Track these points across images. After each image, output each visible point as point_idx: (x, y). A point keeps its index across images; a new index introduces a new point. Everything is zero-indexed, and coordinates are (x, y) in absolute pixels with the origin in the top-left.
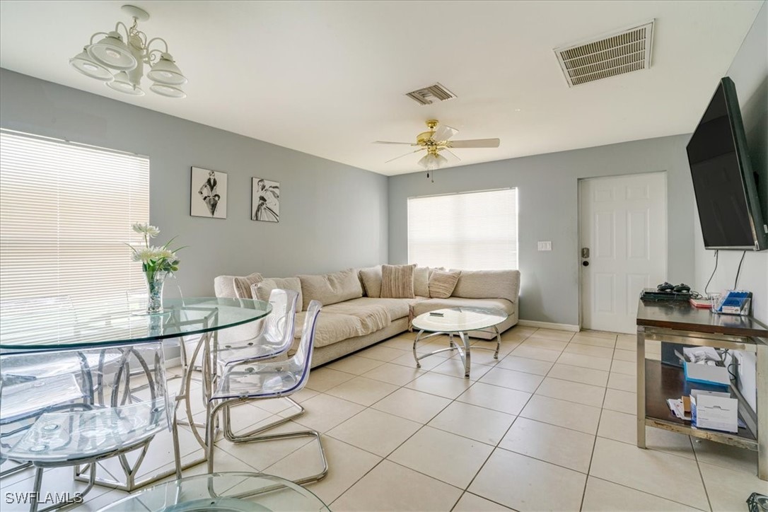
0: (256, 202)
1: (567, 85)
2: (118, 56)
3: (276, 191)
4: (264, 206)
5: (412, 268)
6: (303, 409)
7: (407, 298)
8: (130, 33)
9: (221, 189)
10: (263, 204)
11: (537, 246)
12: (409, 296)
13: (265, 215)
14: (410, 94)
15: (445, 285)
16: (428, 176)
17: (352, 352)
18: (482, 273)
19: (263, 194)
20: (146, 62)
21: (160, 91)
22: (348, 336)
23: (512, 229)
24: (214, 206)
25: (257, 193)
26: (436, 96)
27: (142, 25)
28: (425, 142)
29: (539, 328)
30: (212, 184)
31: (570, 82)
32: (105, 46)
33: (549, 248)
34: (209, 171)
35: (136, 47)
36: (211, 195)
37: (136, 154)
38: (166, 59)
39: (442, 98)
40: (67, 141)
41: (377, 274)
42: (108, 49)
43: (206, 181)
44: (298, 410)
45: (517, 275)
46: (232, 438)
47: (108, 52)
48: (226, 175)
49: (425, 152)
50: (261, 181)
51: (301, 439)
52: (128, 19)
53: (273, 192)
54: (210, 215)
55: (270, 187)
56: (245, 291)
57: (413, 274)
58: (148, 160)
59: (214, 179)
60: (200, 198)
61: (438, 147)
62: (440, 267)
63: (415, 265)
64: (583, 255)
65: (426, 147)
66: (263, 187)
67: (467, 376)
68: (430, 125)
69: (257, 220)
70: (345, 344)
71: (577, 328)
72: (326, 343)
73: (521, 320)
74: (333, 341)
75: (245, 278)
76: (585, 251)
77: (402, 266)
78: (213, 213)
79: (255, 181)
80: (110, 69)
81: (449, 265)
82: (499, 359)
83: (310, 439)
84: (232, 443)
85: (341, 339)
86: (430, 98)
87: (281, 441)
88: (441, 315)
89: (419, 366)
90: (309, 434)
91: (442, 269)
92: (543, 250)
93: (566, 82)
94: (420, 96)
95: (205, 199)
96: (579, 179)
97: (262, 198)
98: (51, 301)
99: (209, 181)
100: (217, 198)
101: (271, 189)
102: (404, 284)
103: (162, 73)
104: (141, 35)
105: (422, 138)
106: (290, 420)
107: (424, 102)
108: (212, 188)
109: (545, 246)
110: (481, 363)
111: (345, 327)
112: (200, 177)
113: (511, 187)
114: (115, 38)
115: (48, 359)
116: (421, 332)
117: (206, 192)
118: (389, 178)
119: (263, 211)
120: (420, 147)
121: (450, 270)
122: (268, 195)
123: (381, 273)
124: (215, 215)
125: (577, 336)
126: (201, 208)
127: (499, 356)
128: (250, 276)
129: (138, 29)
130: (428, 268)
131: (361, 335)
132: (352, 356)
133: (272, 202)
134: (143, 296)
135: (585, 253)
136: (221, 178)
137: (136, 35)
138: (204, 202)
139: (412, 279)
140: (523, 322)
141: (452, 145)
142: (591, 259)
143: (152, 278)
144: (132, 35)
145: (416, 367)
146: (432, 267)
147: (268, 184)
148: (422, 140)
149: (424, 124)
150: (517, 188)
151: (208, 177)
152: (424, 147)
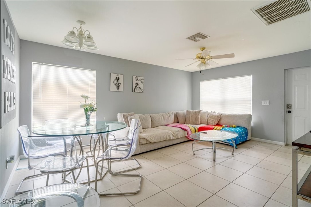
0: (134, 85)
1: (266, 25)
2: (73, 39)
3: (142, 81)
4: (138, 87)
5: (199, 112)
6: (140, 166)
7: (197, 124)
8: (79, 30)
9: (121, 81)
10: (137, 86)
11: (262, 102)
12: (198, 124)
13: (138, 90)
14: (188, 38)
15: (214, 120)
16: (201, 72)
17: (168, 145)
18: (232, 115)
19: (137, 82)
20: (84, 39)
21: (90, 48)
22: (166, 139)
23: (248, 94)
24: (118, 87)
25: (135, 82)
26: (200, 38)
27: (83, 27)
28: (199, 57)
29: (262, 142)
30: (118, 79)
31: (267, 23)
32: (69, 36)
33: (268, 104)
34: (117, 74)
35: (81, 34)
36: (117, 83)
37: (92, 70)
38: (89, 38)
39: (203, 38)
40: (70, 67)
41: (184, 114)
42: (70, 37)
43: (116, 78)
44: (138, 166)
45: (250, 116)
46: (111, 173)
47: (70, 38)
48: (123, 75)
49: (199, 62)
50: (137, 77)
51: (135, 177)
52: (78, 25)
53: (141, 81)
54: (117, 91)
55: (140, 79)
56: (126, 119)
57: (200, 114)
58: (96, 72)
59: (119, 77)
60: (114, 84)
61: (205, 59)
62: (214, 111)
63: (201, 111)
64: (288, 108)
65: (201, 59)
66: (137, 79)
67: (214, 161)
68: (202, 50)
69: (135, 92)
70: (165, 142)
71: (283, 144)
72: (156, 141)
73: (252, 138)
74: (159, 141)
75: (127, 114)
76: (289, 105)
77: (195, 111)
78: (118, 90)
79: (134, 77)
80: (73, 44)
81: (218, 110)
82: (234, 155)
83: (138, 178)
84: (111, 175)
85: (162, 140)
86: (197, 39)
87: (128, 177)
88: (206, 133)
89: (194, 154)
90: (138, 176)
91: (214, 112)
92: (265, 104)
93: (264, 24)
94: (193, 38)
95: (115, 85)
96: (285, 70)
97: (137, 84)
98: (63, 120)
99: (117, 78)
100: (119, 84)
101: (140, 80)
102: (195, 118)
103: (88, 42)
104: (83, 30)
105: (198, 56)
106: (134, 169)
107: (196, 41)
108: (118, 80)
109: (267, 103)
110: (224, 156)
111: (165, 136)
112: (114, 77)
113: (248, 75)
114: (72, 33)
115: (57, 139)
116: (195, 140)
117: (115, 82)
118: (192, 73)
119: (137, 88)
120: (197, 60)
121: (218, 113)
122: (139, 82)
123: (186, 113)
124: (119, 91)
125: (284, 148)
126: (114, 88)
127: (234, 153)
128: (130, 113)
129: (82, 28)
130: (207, 111)
131: (172, 139)
132: (168, 147)
133: (141, 85)
134: (94, 119)
135: (289, 106)
136: (121, 77)
137: (81, 30)
138: (115, 86)
139: (199, 117)
140: (254, 138)
141: (212, 58)
142: (292, 110)
143: (87, 114)
144: (80, 30)
145: (193, 154)
146: (209, 111)
147: (139, 78)
148: (198, 57)
149: (200, 49)
150: (251, 75)
151: (116, 76)
152: (199, 60)
